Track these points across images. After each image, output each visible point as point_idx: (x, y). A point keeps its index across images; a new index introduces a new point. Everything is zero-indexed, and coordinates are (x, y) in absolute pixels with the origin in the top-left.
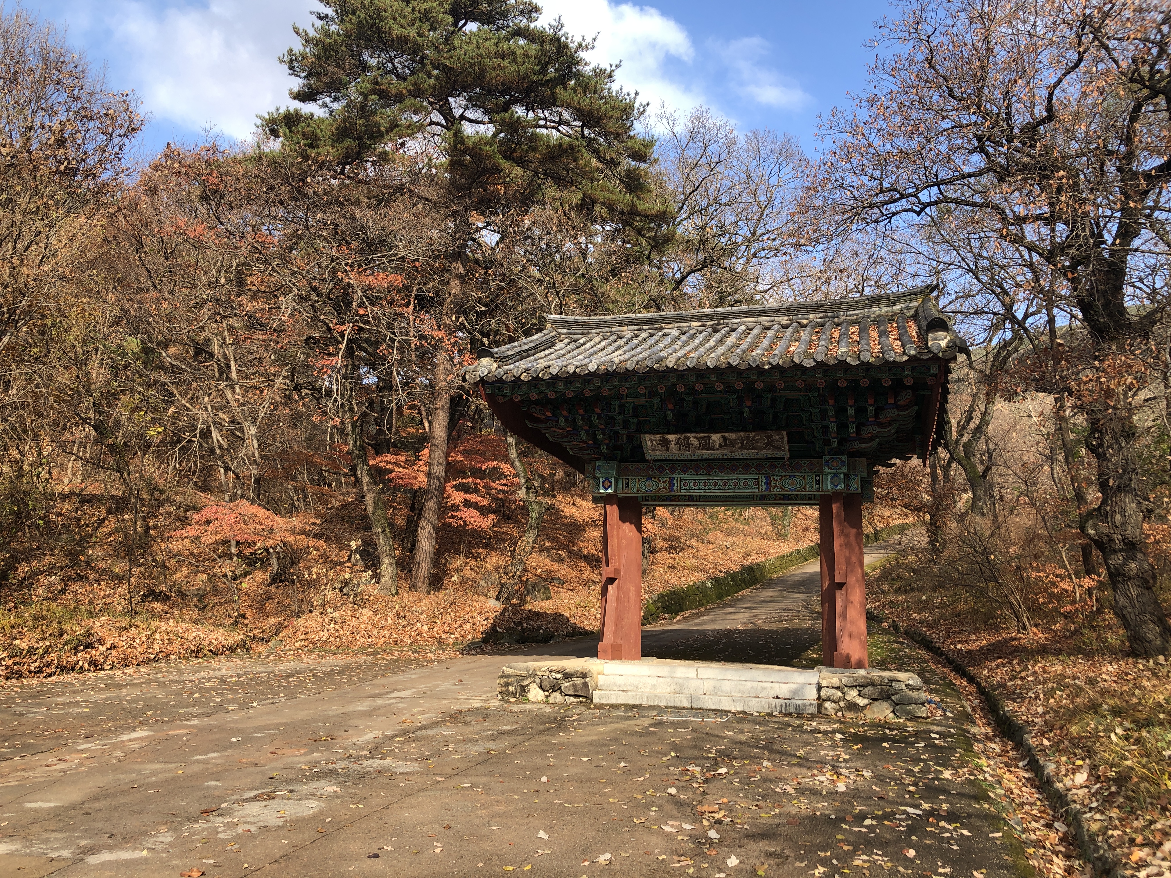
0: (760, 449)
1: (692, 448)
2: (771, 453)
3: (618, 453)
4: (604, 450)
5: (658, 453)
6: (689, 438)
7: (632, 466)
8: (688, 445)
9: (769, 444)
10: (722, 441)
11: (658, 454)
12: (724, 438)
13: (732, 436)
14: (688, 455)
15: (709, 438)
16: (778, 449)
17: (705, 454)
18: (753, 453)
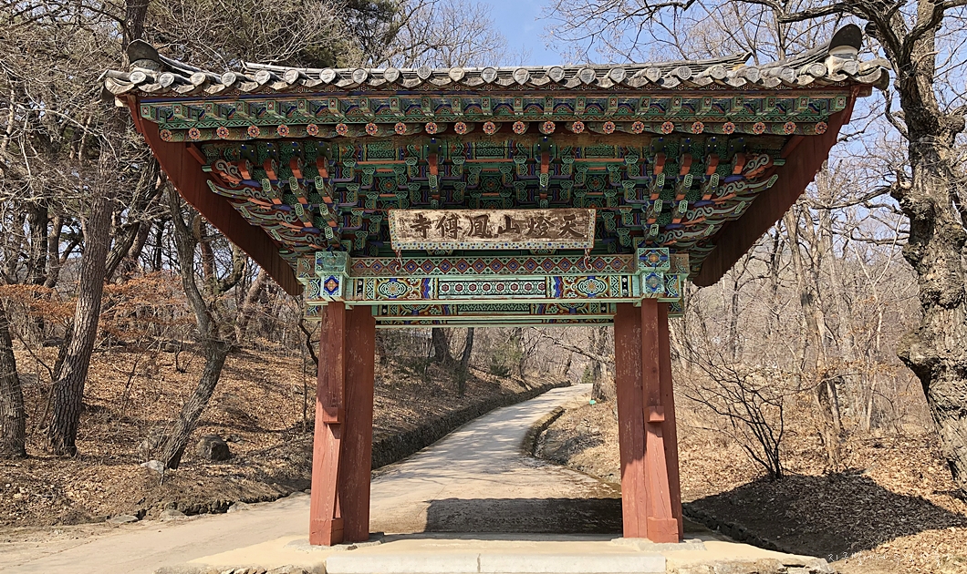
0: (556, 236)
1: (460, 234)
2: (569, 243)
3: (348, 243)
4: (330, 235)
5: (410, 240)
6: (455, 218)
7: (369, 261)
8: (455, 228)
9: (568, 230)
10: (503, 223)
11: (410, 243)
12: (508, 218)
13: (518, 215)
14: (454, 244)
15: (486, 217)
16: (578, 236)
17: (478, 242)
18: (542, 243)
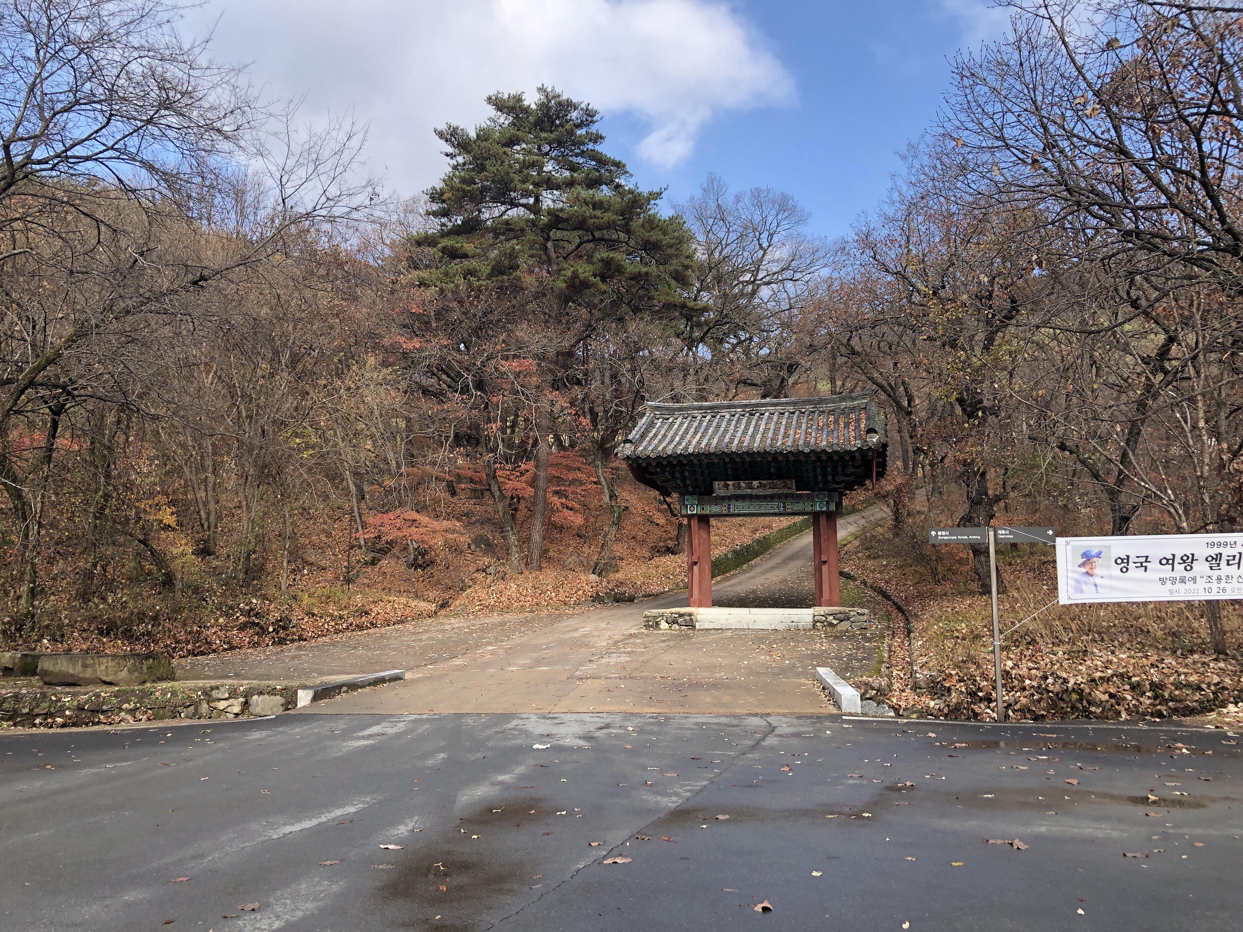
0: (780, 489)
1: (742, 489)
2: (786, 491)
3: (697, 490)
4: (691, 490)
6: (740, 483)
7: (706, 498)
8: (739, 487)
9: (785, 486)
10: (758, 485)
11: (722, 492)
12: (760, 483)
13: (765, 482)
14: (739, 492)
15: (751, 483)
16: (790, 488)
17: (749, 491)
18: (776, 491)
